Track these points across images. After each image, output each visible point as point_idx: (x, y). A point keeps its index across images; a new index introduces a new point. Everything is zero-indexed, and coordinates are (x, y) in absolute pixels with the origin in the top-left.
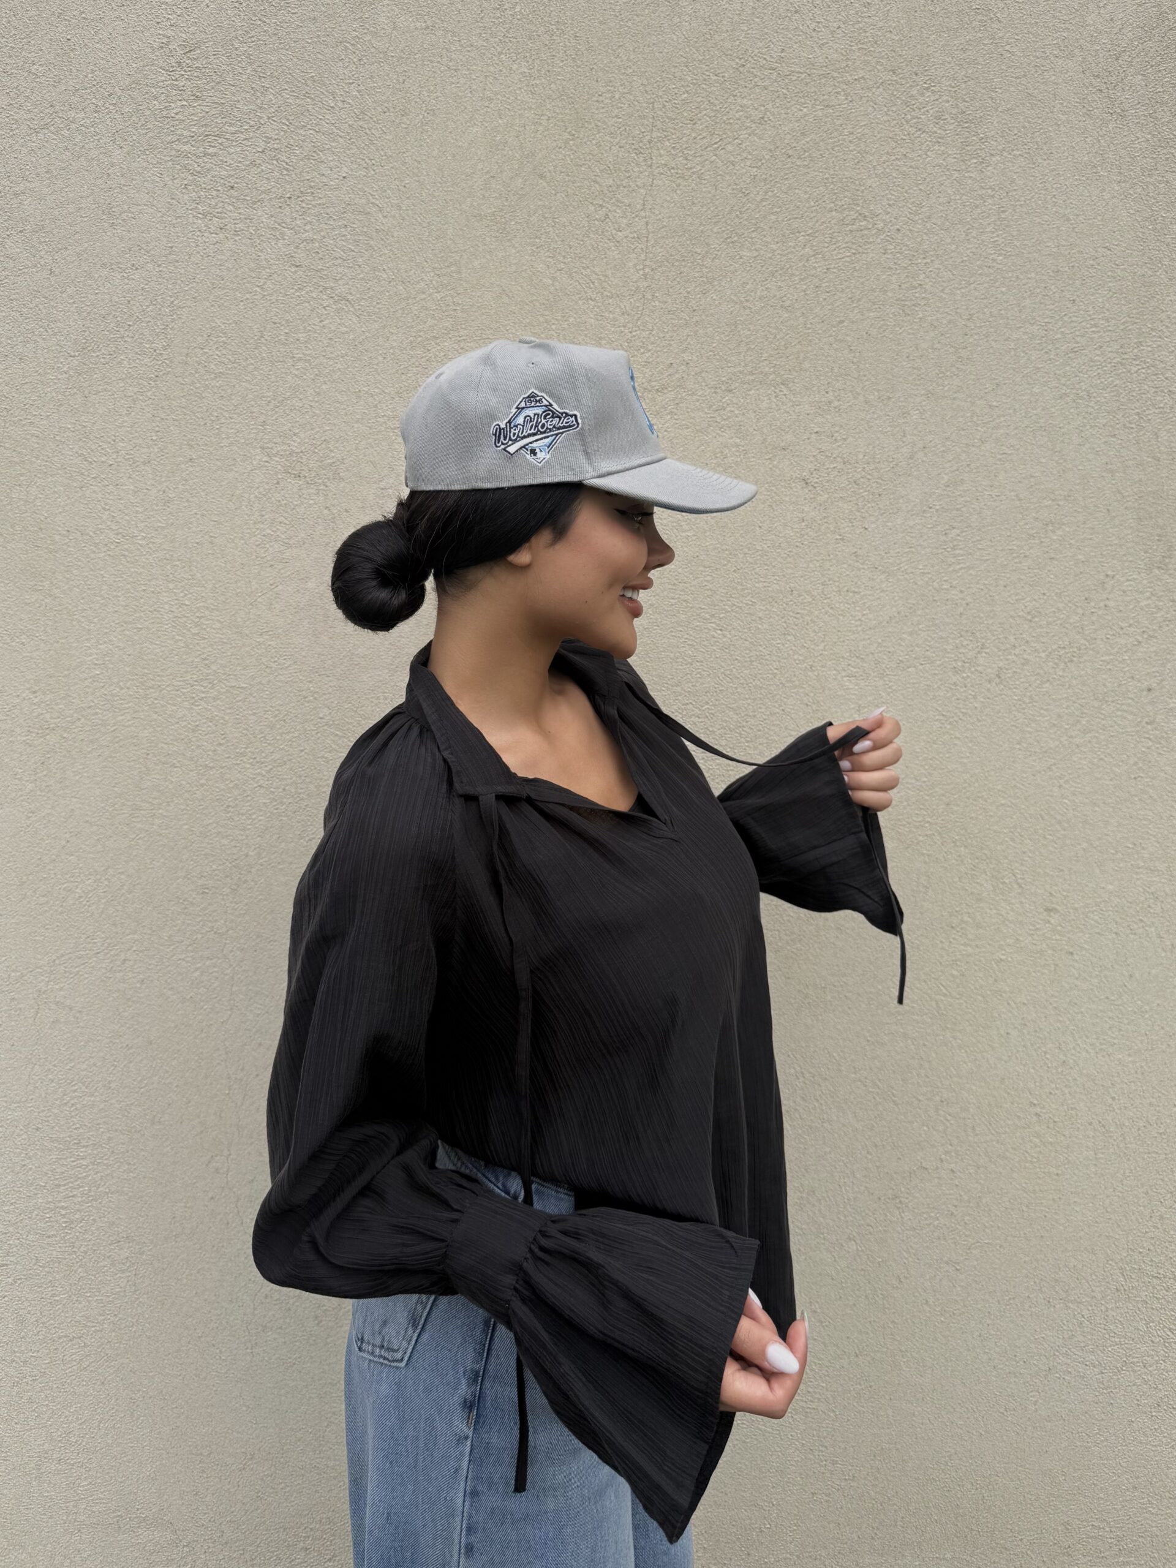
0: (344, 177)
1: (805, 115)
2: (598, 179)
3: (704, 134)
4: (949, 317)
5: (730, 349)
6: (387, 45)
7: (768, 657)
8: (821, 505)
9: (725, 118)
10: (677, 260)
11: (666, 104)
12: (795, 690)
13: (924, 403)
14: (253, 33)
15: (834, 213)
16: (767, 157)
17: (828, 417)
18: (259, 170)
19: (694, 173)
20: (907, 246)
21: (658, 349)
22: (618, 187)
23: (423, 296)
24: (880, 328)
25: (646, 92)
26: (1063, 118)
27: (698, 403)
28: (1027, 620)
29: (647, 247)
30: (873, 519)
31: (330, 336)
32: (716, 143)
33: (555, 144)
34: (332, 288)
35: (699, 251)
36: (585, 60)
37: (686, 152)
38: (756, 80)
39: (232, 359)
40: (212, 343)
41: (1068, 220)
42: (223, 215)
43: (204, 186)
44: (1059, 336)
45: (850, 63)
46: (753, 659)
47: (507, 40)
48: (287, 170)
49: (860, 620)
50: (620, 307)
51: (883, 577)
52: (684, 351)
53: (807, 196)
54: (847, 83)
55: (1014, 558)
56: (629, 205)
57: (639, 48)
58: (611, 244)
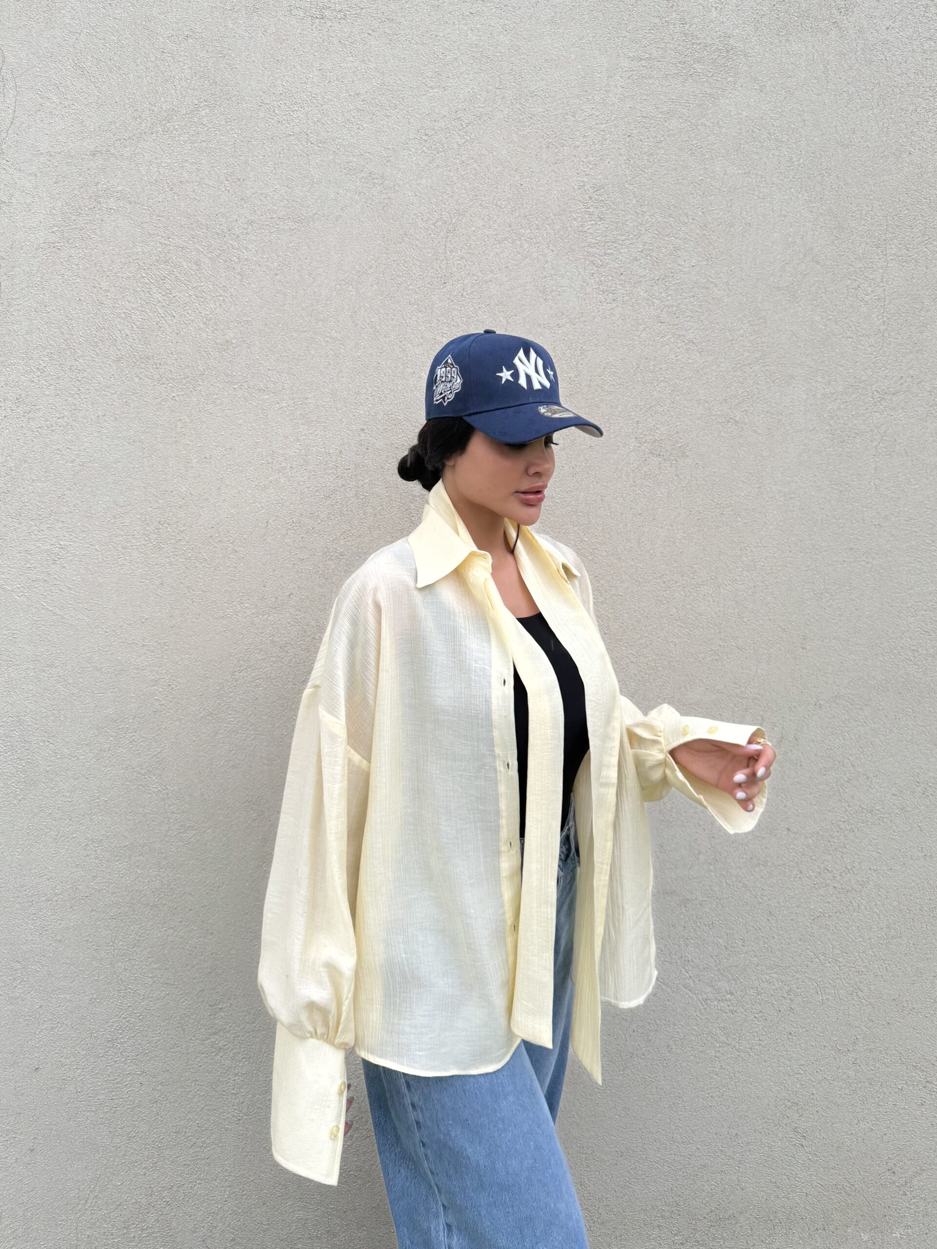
0: (693, 266)
2: (853, 264)
3: (919, 235)
6: (721, 184)
9: (931, 225)
10: (904, 313)
11: (895, 217)
14: (637, 179)
18: (639, 263)
19: (913, 259)
21: (893, 368)
22: (865, 268)
23: (742, 339)
25: (882, 210)
27: (919, 402)
29: (885, 305)
31: (681, 366)
32: (926, 240)
33: (825, 243)
34: (684, 336)
35: (917, 307)
36: (843, 191)
39: (619, 382)
40: (606, 373)
42: (615, 292)
43: (603, 274)
47: (795, 180)
48: (657, 262)
50: (868, 342)
52: (910, 369)
56: (873, 280)
57: (877, 183)
58: (862, 303)
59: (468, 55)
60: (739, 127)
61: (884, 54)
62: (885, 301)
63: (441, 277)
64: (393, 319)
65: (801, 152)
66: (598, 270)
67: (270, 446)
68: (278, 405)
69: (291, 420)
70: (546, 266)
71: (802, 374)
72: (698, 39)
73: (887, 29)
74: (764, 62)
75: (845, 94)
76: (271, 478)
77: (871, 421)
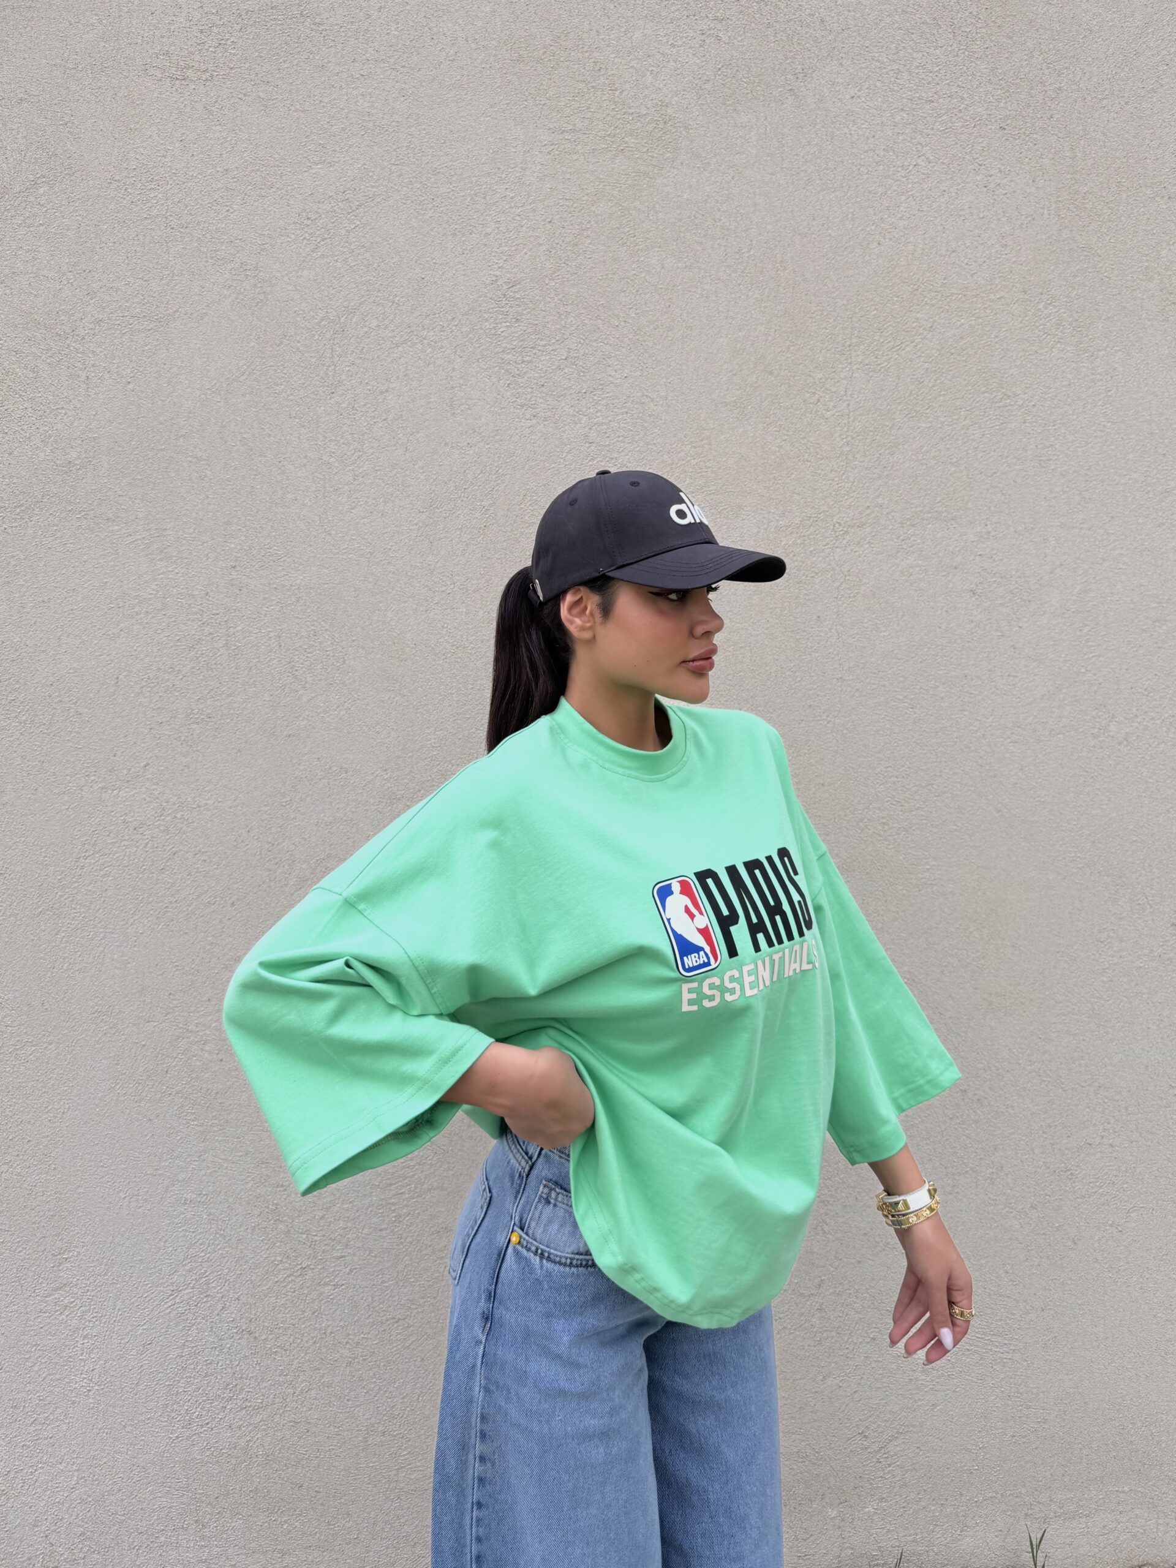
0: (626, 377)
1: (963, 324)
2: (812, 374)
3: (889, 340)
4: (1073, 469)
5: (912, 495)
6: (657, 280)
7: (949, 728)
8: (985, 609)
9: (904, 327)
10: (871, 431)
11: (861, 319)
12: (972, 755)
13: (1059, 532)
14: (559, 273)
15: (986, 394)
16: (936, 355)
17: (989, 543)
18: (563, 373)
19: (882, 368)
20: (1040, 417)
22: (827, 379)
24: (1024, 476)
25: (846, 311)
26: (1149, 323)
27: (889, 535)
28: (1144, 695)
29: (849, 422)
30: (1025, 620)
33: (780, 349)
34: (616, 458)
37: (877, 352)
38: (926, 300)
41: (1157, 396)
42: (536, 406)
43: (521, 384)
44: (1155, 480)
45: (993, 286)
46: (937, 730)
47: (745, 275)
48: (583, 372)
49: (1019, 698)
51: (1035, 664)
52: (878, 497)
53: (966, 382)
54: (992, 301)
55: (1132, 648)
56: (835, 392)
57: (840, 278)
58: (822, 421)
59: (359, 124)
60: (678, 212)
61: (848, 128)
62: (849, 418)
63: (328, 386)
64: (270, 435)
65: (751, 241)
66: (515, 380)
67: (121, 586)
68: (129, 538)
69: (147, 555)
70: (454, 374)
71: (753, 504)
72: (630, 108)
73: (853, 97)
74: (708, 135)
75: (802, 174)
76: (122, 625)
77: (832, 558)
